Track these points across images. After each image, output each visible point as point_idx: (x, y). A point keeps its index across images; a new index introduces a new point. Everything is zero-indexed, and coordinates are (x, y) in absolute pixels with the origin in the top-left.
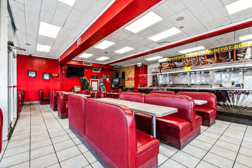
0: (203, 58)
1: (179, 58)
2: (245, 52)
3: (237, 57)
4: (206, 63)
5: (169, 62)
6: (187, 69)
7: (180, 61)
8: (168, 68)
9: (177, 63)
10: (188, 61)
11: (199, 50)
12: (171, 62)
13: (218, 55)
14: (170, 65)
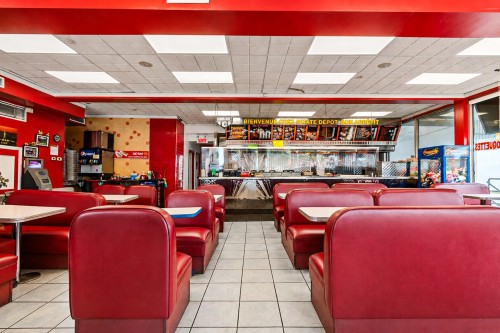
0: (303, 130)
1: (268, 122)
2: (348, 131)
3: (340, 136)
4: (304, 138)
5: (246, 127)
6: (278, 145)
7: (268, 128)
8: (241, 139)
9: (261, 132)
10: (280, 130)
11: (301, 116)
12: (252, 128)
13: (322, 128)
14: (246, 134)
